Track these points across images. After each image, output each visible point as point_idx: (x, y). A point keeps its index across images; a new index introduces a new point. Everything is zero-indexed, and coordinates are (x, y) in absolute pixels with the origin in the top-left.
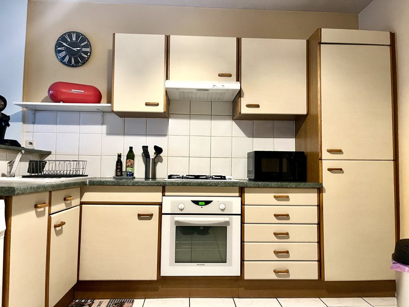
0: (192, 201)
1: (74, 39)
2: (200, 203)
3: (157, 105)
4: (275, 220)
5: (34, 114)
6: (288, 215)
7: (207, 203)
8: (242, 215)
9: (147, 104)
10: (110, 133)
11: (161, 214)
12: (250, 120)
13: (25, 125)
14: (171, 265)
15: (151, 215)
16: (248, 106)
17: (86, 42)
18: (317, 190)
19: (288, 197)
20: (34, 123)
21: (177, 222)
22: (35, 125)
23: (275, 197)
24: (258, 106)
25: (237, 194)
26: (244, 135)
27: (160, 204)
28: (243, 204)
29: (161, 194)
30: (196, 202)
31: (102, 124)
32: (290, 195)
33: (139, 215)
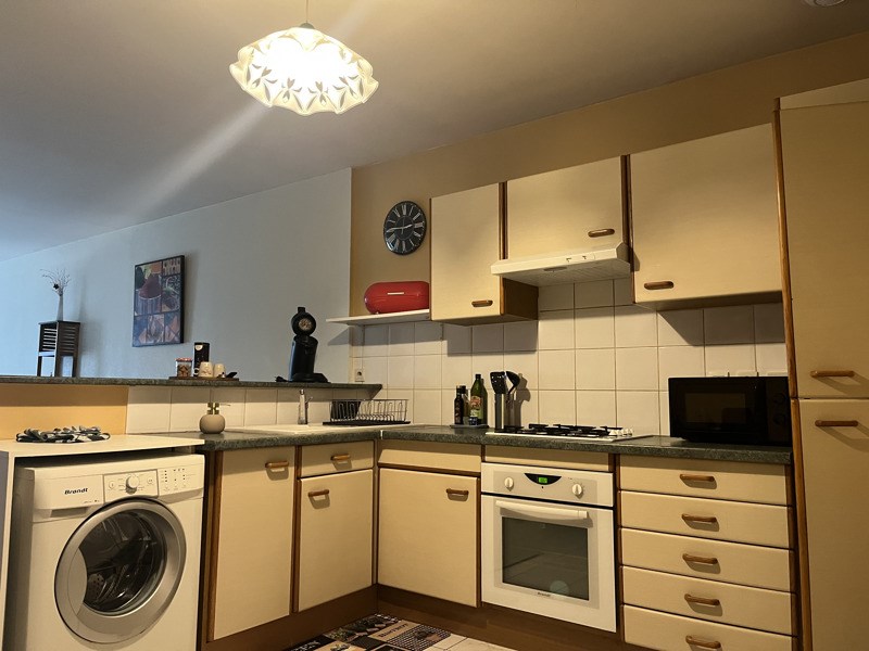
0: (527, 475)
1: (405, 213)
2: (540, 479)
3: (490, 303)
4: (685, 528)
5: (363, 331)
6: (714, 520)
7: (552, 479)
8: (616, 509)
9: (476, 304)
10: (451, 353)
11: (480, 493)
12: (697, 308)
13: (354, 348)
14: (496, 585)
15: (467, 493)
16: (649, 287)
17: (419, 214)
18: (783, 468)
19: (712, 479)
20: (363, 344)
21: (503, 510)
22: (365, 347)
23: (683, 478)
24: (670, 285)
25: (606, 467)
26: (683, 342)
27: (478, 476)
28: (617, 489)
29: (479, 458)
30: (533, 477)
31: (442, 339)
32: (717, 476)
33: (449, 491)
